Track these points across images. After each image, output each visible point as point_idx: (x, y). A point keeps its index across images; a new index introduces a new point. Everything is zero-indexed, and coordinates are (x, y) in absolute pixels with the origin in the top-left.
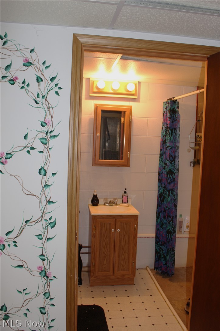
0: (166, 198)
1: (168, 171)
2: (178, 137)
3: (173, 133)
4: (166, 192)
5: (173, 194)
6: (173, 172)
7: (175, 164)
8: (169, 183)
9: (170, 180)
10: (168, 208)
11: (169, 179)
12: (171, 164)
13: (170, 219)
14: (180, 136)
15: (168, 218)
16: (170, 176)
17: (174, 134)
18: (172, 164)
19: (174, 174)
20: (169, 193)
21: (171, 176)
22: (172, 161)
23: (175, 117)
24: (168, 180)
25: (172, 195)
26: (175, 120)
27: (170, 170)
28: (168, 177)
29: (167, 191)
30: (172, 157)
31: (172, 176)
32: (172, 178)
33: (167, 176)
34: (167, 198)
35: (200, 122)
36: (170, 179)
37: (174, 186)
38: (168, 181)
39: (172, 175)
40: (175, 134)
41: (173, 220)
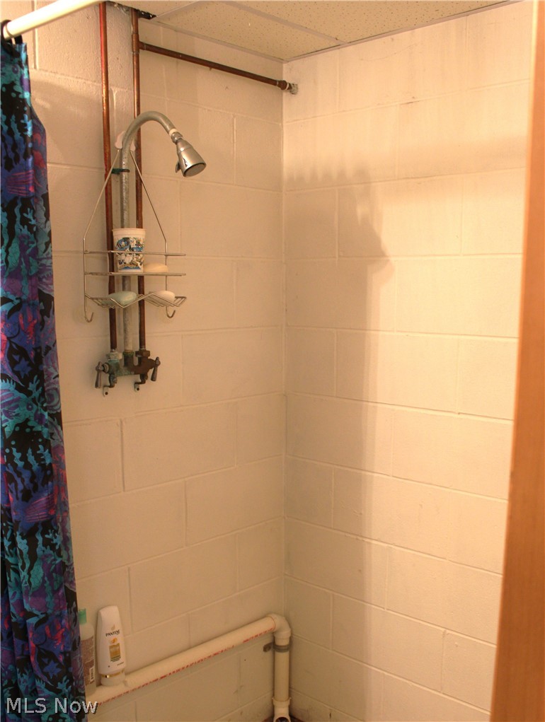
0: (17, 572)
1: (15, 435)
2: (42, 247)
3: (18, 226)
4: (13, 539)
5: (53, 547)
6: (40, 434)
7: (43, 391)
8: (27, 496)
9: (27, 481)
10: (32, 621)
11: (19, 474)
12: (22, 396)
13: (53, 669)
14: (50, 241)
15: (42, 665)
16: (24, 458)
17: (21, 230)
18: (29, 393)
19: (46, 443)
20: (32, 544)
21: (31, 459)
22: (27, 380)
23: (18, 135)
24: (19, 481)
25: (49, 551)
26: (21, 153)
27: (23, 425)
28: (15, 466)
29: (18, 539)
30: (27, 358)
31: (38, 458)
32: (35, 466)
33: (10, 457)
34: (24, 574)
35: (125, 175)
36: (26, 475)
37: (51, 504)
38: (21, 487)
39: (34, 453)
40: (25, 231)
41: (71, 670)
